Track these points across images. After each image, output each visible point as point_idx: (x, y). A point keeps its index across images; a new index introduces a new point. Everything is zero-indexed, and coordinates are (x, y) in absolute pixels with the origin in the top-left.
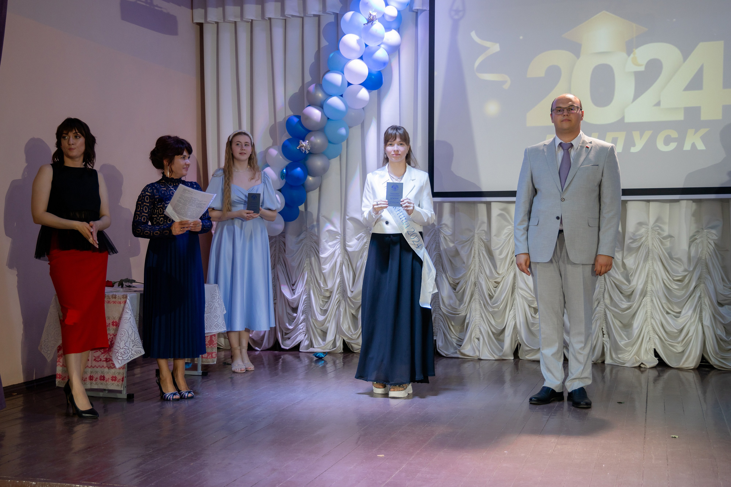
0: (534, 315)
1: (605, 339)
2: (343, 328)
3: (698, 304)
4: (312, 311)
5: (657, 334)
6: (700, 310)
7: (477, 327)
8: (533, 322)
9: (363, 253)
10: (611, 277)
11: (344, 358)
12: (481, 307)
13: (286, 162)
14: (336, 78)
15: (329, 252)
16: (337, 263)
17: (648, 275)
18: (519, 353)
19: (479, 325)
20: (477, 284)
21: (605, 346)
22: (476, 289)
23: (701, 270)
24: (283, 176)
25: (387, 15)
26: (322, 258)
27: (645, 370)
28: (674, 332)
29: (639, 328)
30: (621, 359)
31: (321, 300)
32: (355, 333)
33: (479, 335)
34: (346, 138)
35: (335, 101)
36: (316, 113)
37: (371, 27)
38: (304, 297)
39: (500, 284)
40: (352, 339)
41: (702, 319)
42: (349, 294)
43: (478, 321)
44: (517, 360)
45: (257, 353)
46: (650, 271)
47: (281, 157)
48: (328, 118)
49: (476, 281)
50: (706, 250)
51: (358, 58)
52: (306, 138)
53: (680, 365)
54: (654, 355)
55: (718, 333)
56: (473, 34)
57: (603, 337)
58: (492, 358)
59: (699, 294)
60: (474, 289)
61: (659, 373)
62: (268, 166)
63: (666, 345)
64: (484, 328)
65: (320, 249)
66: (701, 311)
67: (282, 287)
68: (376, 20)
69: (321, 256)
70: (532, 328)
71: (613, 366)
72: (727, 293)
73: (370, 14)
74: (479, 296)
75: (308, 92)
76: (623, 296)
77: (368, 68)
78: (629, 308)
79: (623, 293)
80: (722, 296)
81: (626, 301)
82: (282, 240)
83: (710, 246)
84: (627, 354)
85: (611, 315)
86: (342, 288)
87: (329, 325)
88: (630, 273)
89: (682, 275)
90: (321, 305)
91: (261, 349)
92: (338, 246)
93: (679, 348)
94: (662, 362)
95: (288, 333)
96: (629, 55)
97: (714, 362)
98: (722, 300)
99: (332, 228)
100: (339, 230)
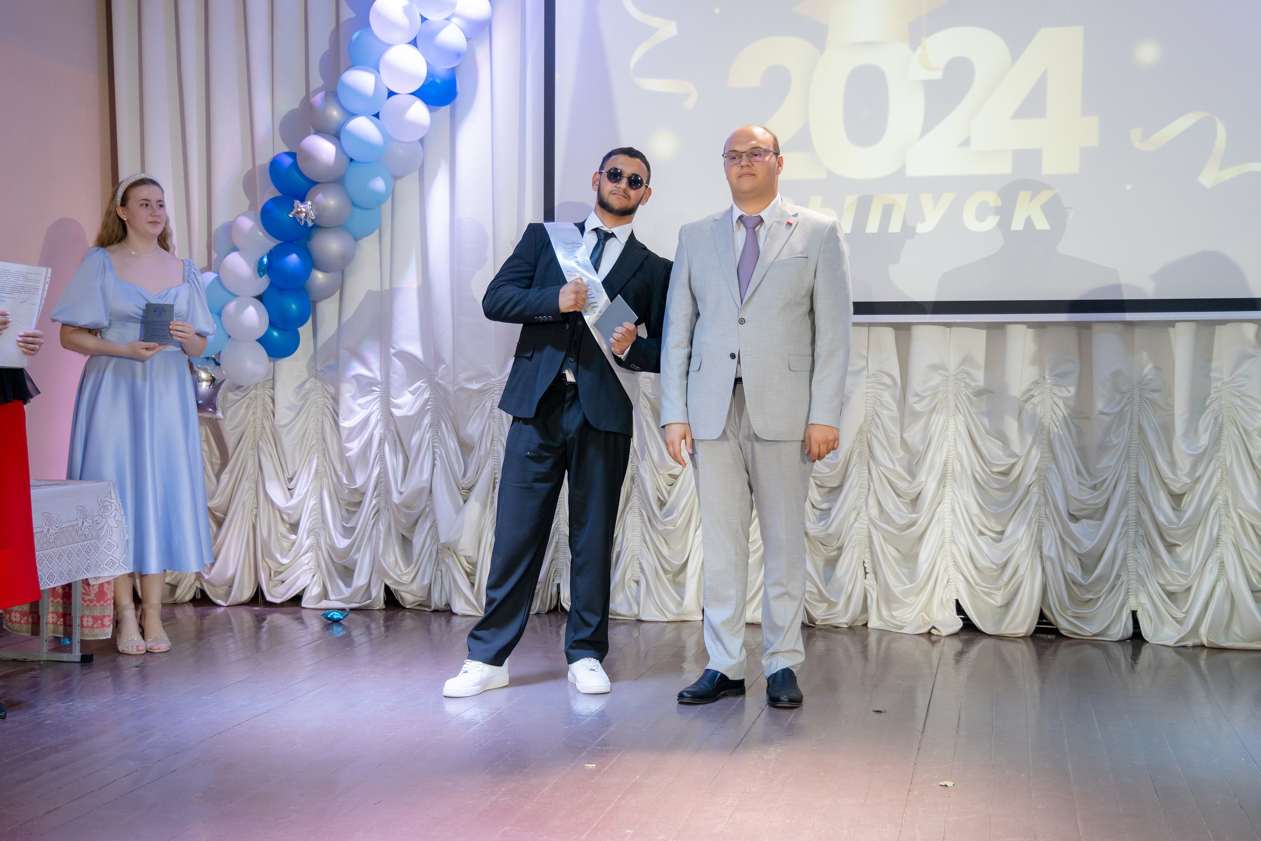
1: (869, 581)
2: (385, 563)
3: (1034, 517)
4: (326, 530)
5: (961, 572)
6: (1038, 528)
7: (635, 559)
9: (422, 419)
10: (881, 467)
11: (387, 619)
12: (644, 522)
13: (270, 243)
14: (362, 80)
15: (357, 416)
16: (374, 438)
17: (946, 463)
19: (639, 556)
20: (635, 479)
21: (868, 595)
22: (635, 488)
23: (1042, 454)
24: (262, 270)
26: (346, 428)
27: (939, 640)
28: (991, 568)
29: (929, 562)
30: (896, 619)
31: (344, 510)
32: (407, 571)
33: (639, 575)
34: (388, 199)
35: (362, 125)
36: (325, 149)
38: (312, 503)
39: (678, 479)
40: (401, 584)
41: (1041, 543)
42: (396, 498)
43: (637, 548)
45: (220, 610)
46: (951, 455)
47: (261, 233)
48: (351, 160)
49: (634, 474)
50: (1050, 417)
51: (409, 43)
52: (309, 196)
53: (1001, 630)
54: (955, 612)
55: (1069, 571)
56: (628, 3)
57: (866, 578)
58: (662, 618)
59: (1037, 499)
60: (631, 487)
61: (965, 645)
62: (234, 249)
63: (976, 591)
64: (648, 562)
65: (342, 412)
66: (1040, 530)
67: (267, 485)
69: (343, 424)
71: (882, 633)
72: (1086, 498)
74: (640, 501)
75: (314, 108)
76: (902, 502)
77: (427, 62)
78: (913, 524)
79: (902, 496)
80: (1076, 502)
81: (908, 511)
82: (268, 395)
83: (1057, 410)
84: (908, 610)
85: (879, 537)
86: (383, 488)
87: (358, 557)
88: (915, 459)
89: (1006, 463)
90: (343, 519)
91: (228, 604)
92: (376, 406)
93: (999, 599)
94: (969, 623)
95: (281, 573)
96: (914, 49)
97: (1063, 624)
98: (1076, 511)
99: (363, 371)
100: (378, 375)
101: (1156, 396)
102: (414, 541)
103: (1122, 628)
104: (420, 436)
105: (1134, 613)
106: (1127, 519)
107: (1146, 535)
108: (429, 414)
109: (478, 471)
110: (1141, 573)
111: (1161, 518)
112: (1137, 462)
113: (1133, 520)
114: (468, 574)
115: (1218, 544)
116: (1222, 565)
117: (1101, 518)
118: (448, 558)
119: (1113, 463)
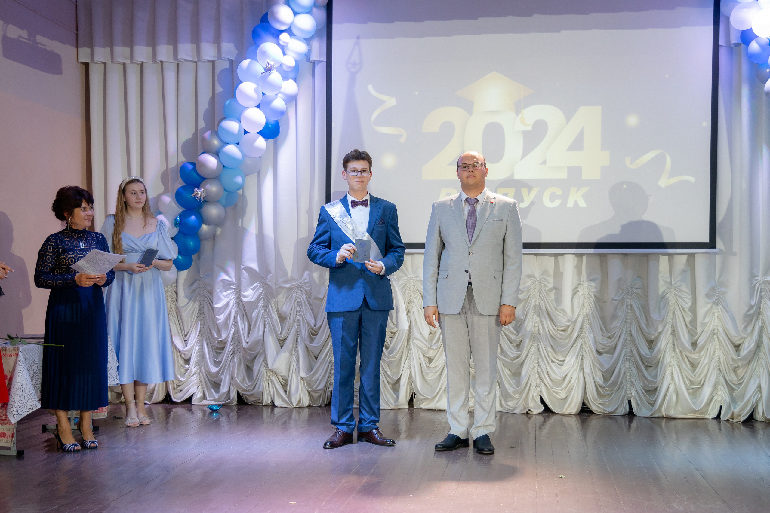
0: (428, 365)
2: (238, 379)
3: (580, 353)
4: (205, 363)
5: (543, 381)
8: (427, 371)
9: (258, 303)
11: (239, 410)
13: (180, 210)
14: (232, 125)
15: (223, 302)
16: (232, 313)
17: (535, 325)
18: (414, 402)
23: (583, 320)
24: (176, 224)
25: (285, 65)
26: (217, 308)
27: (532, 417)
28: (558, 379)
29: (526, 376)
30: (510, 406)
31: (214, 352)
32: (250, 384)
34: (241, 187)
35: (231, 149)
36: (211, 161)
37: (268, 76)
38: (197, 348)
39: (395, 334)
40: (247, 391)
41: (583, 367)
42: (245, 345)
44: (412, 409)
47: (174, 204)
48: (224, 166)
50: (587, 302)
51: (255, 107)
52: (202, 185)
53: (563, 411)
54: (540, 402)
55: (597, 380)
56: (370, 88)
58: (387, 407)
59: (581, 343)
61: (545, 419)
62: (160, 213)
63: (551, 391)
65: (215, 299)
66: (582, 359)
68: (274, 69)
69: (215, 306)
70: (426, 378)
71: (503, 414)
72: (605, 343)
73: (268, 63)
75: (203, 139)
76: (512, 345)
77: (265, 117)
78: (518, 357)
79: (513, 343)
80: (601, 345)
81: (515, 350)
82: (174, 290)
83: (590, 298)
84: (515, 401)
85: (501, 364)
86: (236, 340)
87: (223, 377)
88: (519, 323)
89: (565, 325)
90: (214, 357)
91: (151, 402)
92: (233, 296)
93: (562, 395)
94: (547, 408)
95: (179, 386)
96: (517, 115)
97: (594, 407)
98: (600, 349)
99: (226, 278)
100: (234, 280)
101: (639, 291)
102: (254, 368)
103: (624, 409)
104: (257, 313)
105: (629, 401)
106: (626, 353)
107: (635, 361)
108: (262, 300)
109: (289, 331)
110: (632, 381)
111: (642, 352)
112: (630, 324)
113: (629, 354)
114: (283, 386)
115: (671, 365)
116: (672, 375)
117: (613, 353)
118: (273, 378)
119: (618, 325)
